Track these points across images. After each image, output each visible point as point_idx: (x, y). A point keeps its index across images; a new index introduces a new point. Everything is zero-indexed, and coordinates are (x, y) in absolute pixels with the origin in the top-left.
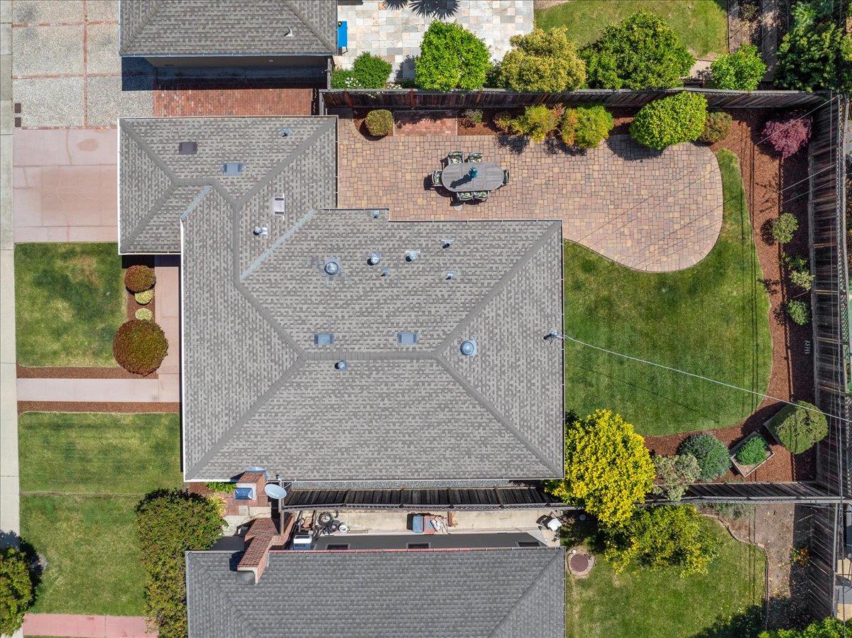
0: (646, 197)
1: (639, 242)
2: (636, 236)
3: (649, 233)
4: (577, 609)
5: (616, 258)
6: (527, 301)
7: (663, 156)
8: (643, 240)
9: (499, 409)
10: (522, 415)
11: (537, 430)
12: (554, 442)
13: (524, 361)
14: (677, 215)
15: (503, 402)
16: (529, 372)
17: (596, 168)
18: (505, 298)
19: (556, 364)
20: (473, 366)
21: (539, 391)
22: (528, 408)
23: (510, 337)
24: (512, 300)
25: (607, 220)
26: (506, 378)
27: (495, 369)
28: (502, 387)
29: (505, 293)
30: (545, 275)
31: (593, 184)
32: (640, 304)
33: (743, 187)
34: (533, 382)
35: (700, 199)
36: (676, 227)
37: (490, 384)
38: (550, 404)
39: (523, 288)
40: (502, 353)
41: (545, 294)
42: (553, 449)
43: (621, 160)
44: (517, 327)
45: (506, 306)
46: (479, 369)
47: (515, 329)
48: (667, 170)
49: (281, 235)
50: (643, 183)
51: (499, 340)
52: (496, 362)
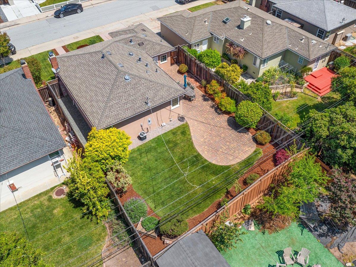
0: (221, 136)
1: (205, 142)
2: (206, 140)
3: (211, 144)
4: (36, 202)
5: (193, 139)
6: (154, 91)
7: (240, 134)
8: (207, 143)
9: (112, 96)
10: (113, 105)
11: (110, 113)
12: (109, 121)
13: (133, 98)
14: (225, 148)
15: (115, 97)
16: (130, 101)
17: (218, 119)
18: (150, 84)
19: (138, 110)
20: (122, 82)
21: (126, 108)
22: (117, 106)
23: (139, 90)
24: (151, 86)
25: (204, 130)
26: (124, 94)
27: (125, 90)
28: (120, 94)
29: (152, 83)
30: (166, 94)
31: (212, 121)
32: (183, 154)
33: (255, 163)
34: (128, 104)
35: (237, 152)
36: (220, 150)
37: (119, 90)
38: (123, 114)
39: (157, 88)
40: (132, 90)
41: (160, 96)
42: (106, 122)
43: (226, 124)
44: (143, 91)
45: (148, 85)
46: (122, 84)
47: (142, 91)
48: (236, 137)
49: (134, 47)
50: (225, 133)
51: (136, 87)
52: (127, 89)
